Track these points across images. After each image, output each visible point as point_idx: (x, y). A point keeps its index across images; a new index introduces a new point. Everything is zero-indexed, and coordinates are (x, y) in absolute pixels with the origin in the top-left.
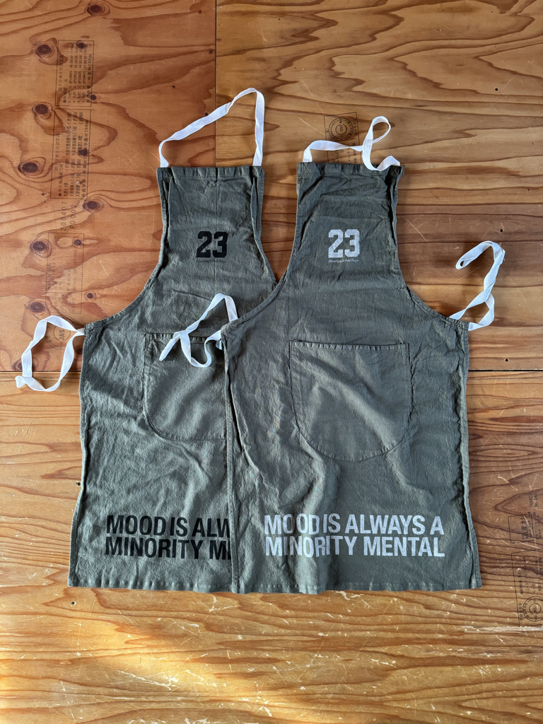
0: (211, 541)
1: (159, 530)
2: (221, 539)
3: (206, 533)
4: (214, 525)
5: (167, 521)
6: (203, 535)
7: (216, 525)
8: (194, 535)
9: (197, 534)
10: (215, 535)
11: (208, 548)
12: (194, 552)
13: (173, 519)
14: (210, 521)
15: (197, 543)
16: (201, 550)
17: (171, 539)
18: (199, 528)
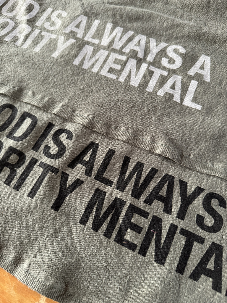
0: (97, 190)
1: (19, 133)
2: (117, 194)
3: (95, 171)
4: (114, 164)
5: (39, 124)
6: (88, 172)
7: (119, 165)
8: (72, 164)
9: (79, 165)
10: (108, 183)
11: (86, 200)
12: (56, 196)
13: (50, 126)
14: (111, 153)
15: (70, 181)
16: (70, 198)
17: (30, 155)
18: (87, 158)
